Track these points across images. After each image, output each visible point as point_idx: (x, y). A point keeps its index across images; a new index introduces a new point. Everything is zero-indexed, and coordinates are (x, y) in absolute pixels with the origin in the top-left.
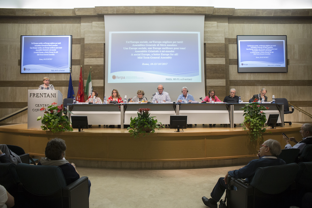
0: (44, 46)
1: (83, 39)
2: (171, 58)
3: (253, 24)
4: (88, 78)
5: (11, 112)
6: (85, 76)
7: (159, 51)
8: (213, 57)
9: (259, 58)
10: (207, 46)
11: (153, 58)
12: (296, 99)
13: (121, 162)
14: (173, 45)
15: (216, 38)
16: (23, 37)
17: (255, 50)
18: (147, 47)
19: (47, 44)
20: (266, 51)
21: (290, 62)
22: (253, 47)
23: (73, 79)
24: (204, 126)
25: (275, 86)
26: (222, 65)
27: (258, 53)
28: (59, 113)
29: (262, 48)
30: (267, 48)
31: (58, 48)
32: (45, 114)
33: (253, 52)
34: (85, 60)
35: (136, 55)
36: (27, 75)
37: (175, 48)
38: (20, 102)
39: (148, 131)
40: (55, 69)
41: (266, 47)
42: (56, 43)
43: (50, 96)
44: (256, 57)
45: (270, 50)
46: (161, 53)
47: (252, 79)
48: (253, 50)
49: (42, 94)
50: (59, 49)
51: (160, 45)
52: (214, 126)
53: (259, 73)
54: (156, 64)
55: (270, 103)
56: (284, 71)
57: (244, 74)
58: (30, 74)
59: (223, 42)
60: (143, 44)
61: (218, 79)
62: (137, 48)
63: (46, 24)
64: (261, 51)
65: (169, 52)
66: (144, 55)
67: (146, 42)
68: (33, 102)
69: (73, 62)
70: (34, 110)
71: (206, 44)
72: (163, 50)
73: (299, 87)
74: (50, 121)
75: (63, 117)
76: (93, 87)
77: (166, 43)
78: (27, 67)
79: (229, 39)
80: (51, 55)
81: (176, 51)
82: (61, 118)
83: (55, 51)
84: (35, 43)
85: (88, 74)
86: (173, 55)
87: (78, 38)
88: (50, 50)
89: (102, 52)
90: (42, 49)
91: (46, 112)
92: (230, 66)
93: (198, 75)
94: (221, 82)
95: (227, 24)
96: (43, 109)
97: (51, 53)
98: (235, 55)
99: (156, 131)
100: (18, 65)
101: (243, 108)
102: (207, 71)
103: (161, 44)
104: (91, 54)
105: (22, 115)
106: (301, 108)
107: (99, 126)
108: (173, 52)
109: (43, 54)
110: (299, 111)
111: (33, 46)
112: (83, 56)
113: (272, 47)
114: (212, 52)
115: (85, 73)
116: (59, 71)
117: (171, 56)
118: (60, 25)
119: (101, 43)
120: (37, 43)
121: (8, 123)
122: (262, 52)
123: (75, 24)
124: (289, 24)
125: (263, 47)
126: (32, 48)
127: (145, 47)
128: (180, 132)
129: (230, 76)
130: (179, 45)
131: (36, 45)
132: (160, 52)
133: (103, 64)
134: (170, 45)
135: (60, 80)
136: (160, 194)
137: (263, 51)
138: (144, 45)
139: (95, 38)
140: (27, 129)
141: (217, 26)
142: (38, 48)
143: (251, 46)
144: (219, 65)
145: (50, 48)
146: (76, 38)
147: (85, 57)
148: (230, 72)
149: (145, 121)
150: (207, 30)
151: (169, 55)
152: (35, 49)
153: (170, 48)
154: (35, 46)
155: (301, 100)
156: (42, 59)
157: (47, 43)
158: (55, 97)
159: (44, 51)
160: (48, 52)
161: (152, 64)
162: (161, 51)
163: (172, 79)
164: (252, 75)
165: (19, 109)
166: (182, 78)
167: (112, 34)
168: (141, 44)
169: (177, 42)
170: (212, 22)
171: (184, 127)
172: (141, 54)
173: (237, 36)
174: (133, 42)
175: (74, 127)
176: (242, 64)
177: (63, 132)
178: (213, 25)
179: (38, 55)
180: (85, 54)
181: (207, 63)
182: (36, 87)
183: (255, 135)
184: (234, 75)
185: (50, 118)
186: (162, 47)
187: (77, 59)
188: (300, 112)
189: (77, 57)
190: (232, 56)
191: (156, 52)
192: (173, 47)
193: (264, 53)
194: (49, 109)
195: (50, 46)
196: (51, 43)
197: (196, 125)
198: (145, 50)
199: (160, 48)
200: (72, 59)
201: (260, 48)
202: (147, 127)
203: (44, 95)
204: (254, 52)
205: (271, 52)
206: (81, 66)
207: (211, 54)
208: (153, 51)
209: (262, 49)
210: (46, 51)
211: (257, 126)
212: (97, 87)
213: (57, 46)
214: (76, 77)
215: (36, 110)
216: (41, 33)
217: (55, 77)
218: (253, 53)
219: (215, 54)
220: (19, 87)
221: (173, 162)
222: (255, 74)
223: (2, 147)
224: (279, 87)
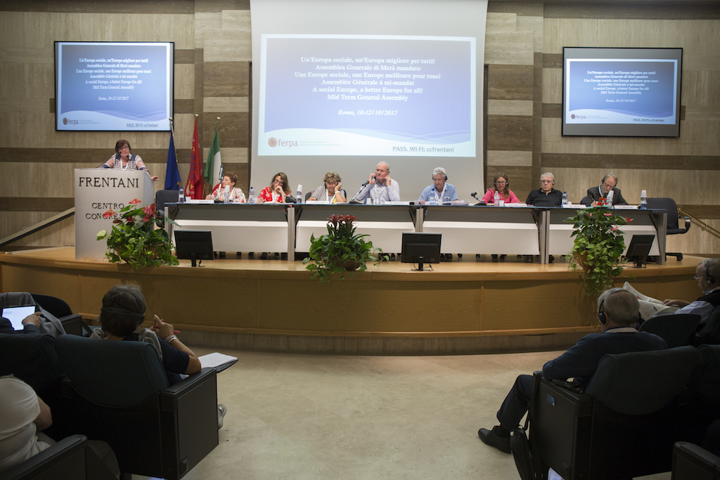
0: (109, 66)
1: (201, 51)
2: (406, 98)
3: (603, 20)
4: (212, 144)
5: (36, 219)
6: (204, 139)
8: (503, 98)
9: (613, 101)
10: (491, 71)
11: (363, 98)
12: (697, 201)
13: (288, 336)
14: (410, 69)
15: (513, 53)
16: (60, 45)
17: (606, 83)
19: (116, 63)
21: (686, 114)
22: (602, 75)
23: (177, 146)
24: (479, 259)
25: (648, 170)
26: (525, 117)
27: (611, 91)
28: (146, 223)
29: (622, 79)
30: (633, 79)
31: (141, 72)
32: (115, 225)
33: (600, 87)
34: (204, 101)
35: (325, 90)
36: (71, 134)
37: (416, 76)
38: (56, 196)
39: (351, 267)
40: (134, 122)
41: (633, 75)
42: (137, 61)
43: (126, 185)
44: (607, 101)
45: (640, 83)
46: (384, 86)
47: (595, 151)
48: (600, 83)
49: (107, 180)
50: (143, 74)
51: (380, 68)
52: (502, 259)
53: (611, 139)
54: (370, 112)
55: (635, 207)
56: (671, 134)
57: (576, 140)
58: (77, 133)
59: (531, 62)
60: (341, 64)
61: (514, 150)
62: (326, 75)
63: (112, 14)
64: (619, 85)
65: (400, 83)
66: (343, 90)
67: (349, 60)
68: (87, 197)
69: (177, 106)
70: (88, 216)
71: (490, 67)
72: (388, 80)
73: (705, 173)
74: (125, 241)
75: (156, 233)
76: (224, 165)
77: (395, 63)
78: (70, 115)
79: (544, 55)
80: (125, 88)
81: (419, 83)
82: (152, 234)
83: (135, 79)
84: (88, 61)
85: (213, 134)
86: (410, 91)
87: (188, 48)
88: (124, 77)
89: (243, 84)
90: (105, 74)
91: (117, 221)
92: (543, 119)
93: (469, 139)
94: (522, 158)
95: (540, 19)
96: (110, 214)
97: (126, 85)
98: (557, 96)
99: (371, 268)
100: (51, 112)
101: (572, 218)
102: (489, 130)
103: (384, 64)
104: (218, 88)
105: (61, 228)
106: (706, 221)
107: (239, 256)
108: (412, 84)
109: (107, 85)
110: (700, 229)
111: (84, 66)
112: (200, 91)
113: (645, 77)
114: (501, 86)
115: (204, 133)
116: (145, 126)
117: (406, 94)
118: (145, 16)
119: (243, 62)
120: (93, 61)
121: (29, 245)
122: (621, 89)
123: (180, 15)
124: (690, 21)
125: (624, 75)
126: (80, 72)
127: (347, 71)
128: (424, 272)
129: (543, 143)
130: (426, 69)
131: (90, 63)
132: (381, 83)
133: (247, 110)
134: (404, 69)
135: (148, 147)
136: (377, 409)
137: (624, 85)
138: (344, 68)
139: (228, 50)
140: (74, 260)
141: (518, 24)
142: (95, 71)
143: (596, 73)
144: (518, 116)
145: (124, 71)
146: (184, 48)
147: (205, 94)
148: (543, 133)
149: (345, 245)
150: (493, 32)
151: (400, 91)
152: (89, 74)
153: (404, 76)
154: (88, 66)
155: (707, 203)
156: (104, 99)
157: (115, 61)
158: (137, 187)
159: (109, 80)
160: (118, 82)
161: (362, 112)
162: (383, 83)
163: (408, 148)
164: (595, 141)
165: (55, 213)
166: (431, 146)
167: (269, 41)
168: (336, 64)
169: (420, 62)
170: (506, 14)
171: (434, 260)
172: (336, 89)
173: (564, 48)
174: (317, 60)
175: (181, 255)
176: (573, 117)
177: (156, 268)
178: (508, 22)
179: (95, 87)
180: (205, 87)
181: (491, 111)
182: (93, 164)
183: (597, 282)
184: (552, 142)
185: (127, 235)
186: (385, 72)
187: (185, 98)
188: (704, 231)
189: (186, 93)
190: (550, 97)
191: (372, 83)
192: (412, 73)
193: (625, 91)
194: (123, 213)
195: (122, 66)
196: (124, 61)
197: (460, 255)
198: (346, 78)
199: (382, 76)
200: (176, 98)
201: (616, 77)
202: (349, 257)
203: (111, 182)
204: (603, 87)
205: (642, 87)
206: (197, 115)
207: (500, 90)
208: (364, 83)
209: (622, 81)
210: (115, 79)
211: (602, 262)
212: (233, 164)
213: (139, 66)
214: (184, 141)
215: (94, 217)
216: (101, 36)
217: (135, 141)
218: (600, 91)
219: (509, 92)
220: (53, 163)
221: (406, 338)
222: (602, 139)
223: (21, 299)
224: (658, 170)
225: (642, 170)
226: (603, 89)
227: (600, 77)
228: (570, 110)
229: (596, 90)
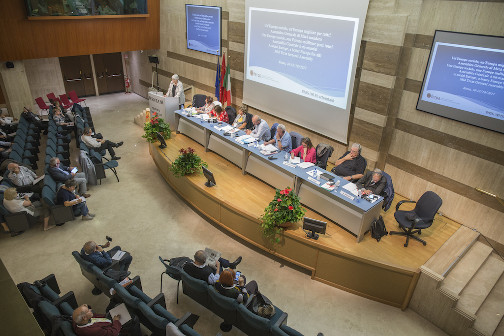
1: (228, 14)
2: (312, 59)
7: (299, 46)
8: (372, 70)
9: (470, 90)
10: (367, 47)
11: (290, 55)
14: (316, 39)
15: (386, 33)
16: (187, 6)
17: (468, 71)
18: (286, 37)
20: (494, 77)
22: (466, 62)
26: (385, 88)
27: (471, 79)
29: (486, 70)
30: (499, 72)
33: (461, 74)
34: (229, 44)
35: (274, 47)
36: (191, 51)
37: (319, 45)
41: (500, 67)
44: (464, 88)
46: (301, 49)
47: (441, 129)
48: (462, 70)
50: (211, 24)
51: (300, 36)
53: (459, 123)
54: (293, 65)
57: (428, 115)
59: (400, 43)
60: (282, 31)
61: (373, 111)
62: (275, 37)
64: (481, 75)
65: (310, 49)
66: (282, 48)
67: (286, 29)
69: (222, 43)
71: (366, 44)
72: (304, 45)
77: (308, 33)
78: (191, 42)
79: (417, 35)
80: (206, 30)
81: (319, 50)
83: (208, 27)
84: (195, 15)
86: (314, 55)
87: (225, 11)
88: (205, 25)
90: (200, 22)
93: (344, 97)
94: (379, 120)
98: (420, 74)
102: (359, 92)
103: (302, 34)
104: (234, 36)
108: (316, 50)
112: (228, 37)
114: (373, 60)
116: (212, 51)
117: (312, 57)
119: (242, 23)
122: (482, 79)
125: (489, 66)
126: (193, 20)
127: (284, 36)
129: (400, 110)
130: (325, 40)
134: (312, 38)
138: (283, 33)
139: (237, 15)
141: (398, 6)
142: (197, 21)
143: (461, 59)
144: (380, 87)
147: (230, 39)
148: (401, 103)
150: (373, 14)
151: (310, 53)
153: (312, 44)
154: (195, 18)
156: (199, 35)
159: (201, 26)
161: (289, 64)
162: (302, 46)
163: (310, 93)
164: (444, 121)
166: (321, 95)
167: (252, 11)
168: (280, 30)
169: (322, 34)
172: (279, 47)
173: (436, 31)
174: (271, 27)
176: (429, 95)
178: (388, 5)
180: (230, 35)
181: (362, 78)
184: (407, 111)
186: (303, 39)
187: (225, 39)
190: (415, 74)
191: (295, 46)
192: (317, 42)
193: (486, 82)
195: (205, 19)
198: (283, 41)
199: (301, 41)
201: (480, 67)
204: (463, 74)
207: (371, 64)
208: (292, 45)
212: (238, 80)
213: (210, 20)
217: (209, 58)
218: (460, 77)
219: (377, 66)
222: (450, 121)
224: (499, 165)
225: (481, 159)
226: (464, 76)
227: (463, 64)
228: (427, 90)
229: (456, 76)
